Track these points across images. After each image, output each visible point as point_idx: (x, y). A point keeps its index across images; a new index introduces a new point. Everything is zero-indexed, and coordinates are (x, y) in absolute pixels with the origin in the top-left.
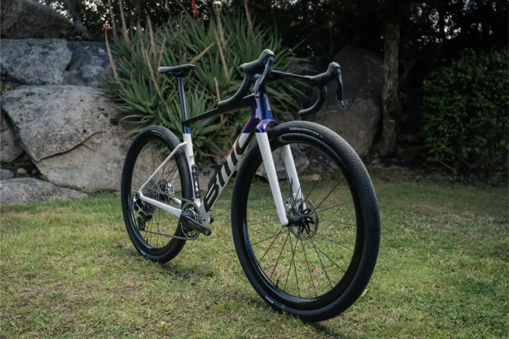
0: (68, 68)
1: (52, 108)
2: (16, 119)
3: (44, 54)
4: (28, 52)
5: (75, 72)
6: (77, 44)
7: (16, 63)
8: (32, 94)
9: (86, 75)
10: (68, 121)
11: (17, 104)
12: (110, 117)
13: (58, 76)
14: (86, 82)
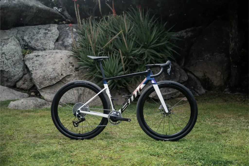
0: (57, 40)
1: (47, 63)
2: (30, 69)
3: (46, 34)
4: (38, 33)
5: (60, 42)
6: (62, 26)
7: (32, 39)
8: (39, 56)
9: (66, 44)
10: (54, 69)
11: (31, 61)
12: (74, 67)
13: (52, 45)
14: (66, 47)
